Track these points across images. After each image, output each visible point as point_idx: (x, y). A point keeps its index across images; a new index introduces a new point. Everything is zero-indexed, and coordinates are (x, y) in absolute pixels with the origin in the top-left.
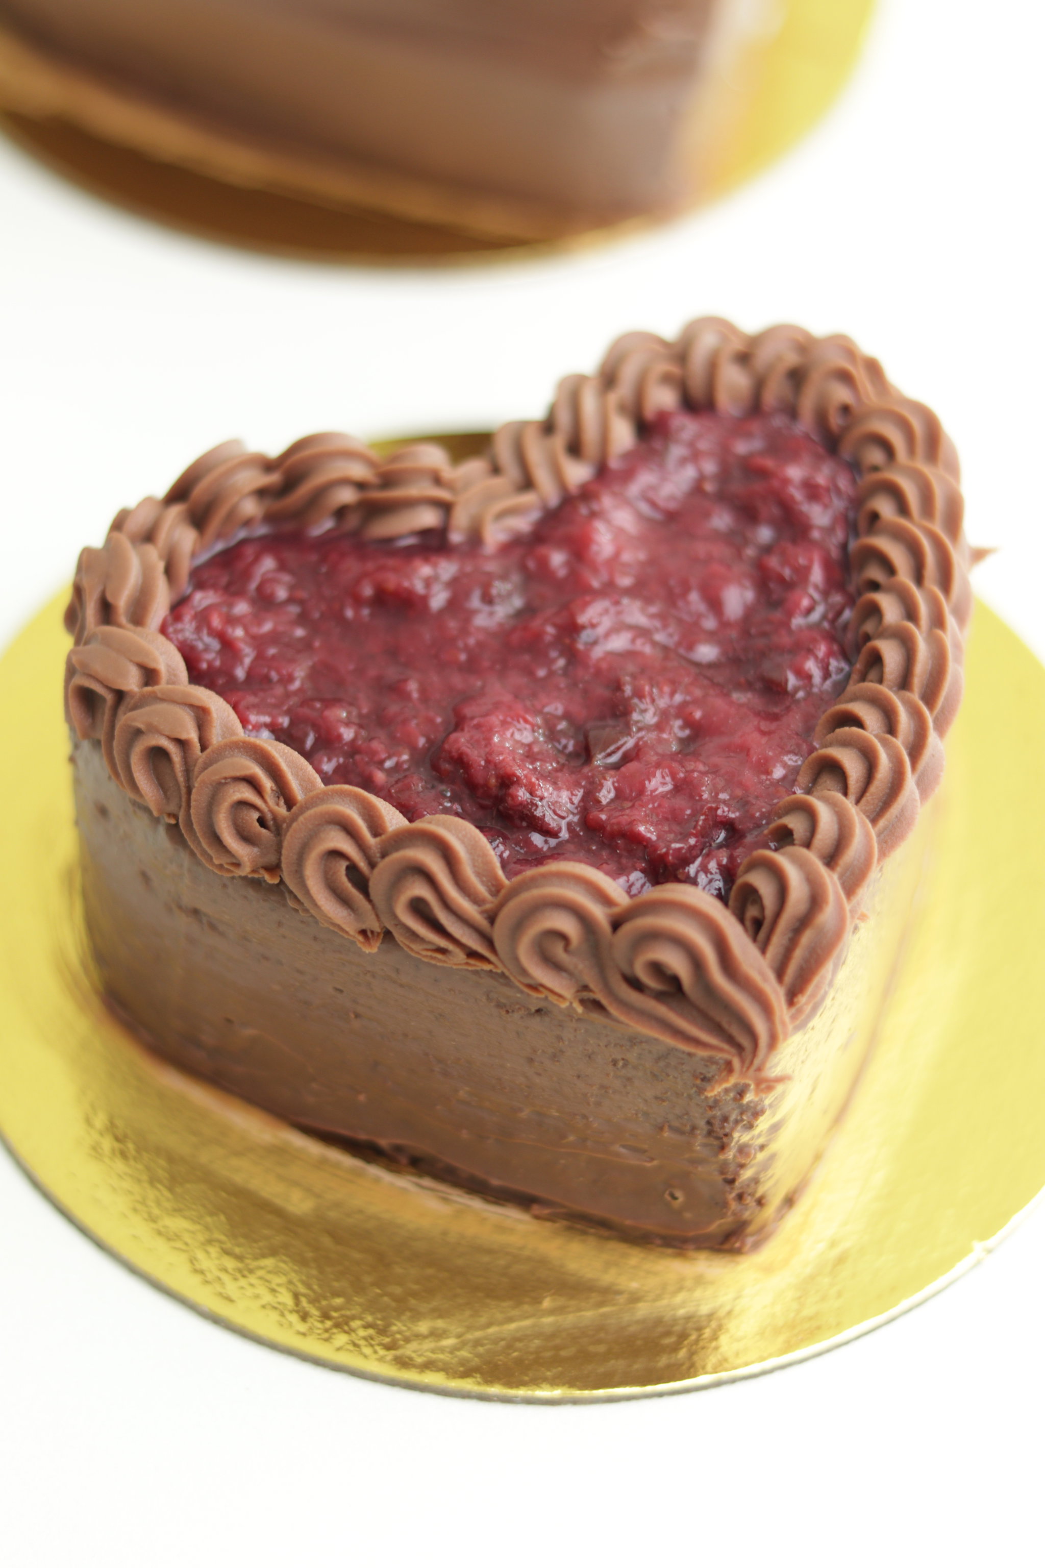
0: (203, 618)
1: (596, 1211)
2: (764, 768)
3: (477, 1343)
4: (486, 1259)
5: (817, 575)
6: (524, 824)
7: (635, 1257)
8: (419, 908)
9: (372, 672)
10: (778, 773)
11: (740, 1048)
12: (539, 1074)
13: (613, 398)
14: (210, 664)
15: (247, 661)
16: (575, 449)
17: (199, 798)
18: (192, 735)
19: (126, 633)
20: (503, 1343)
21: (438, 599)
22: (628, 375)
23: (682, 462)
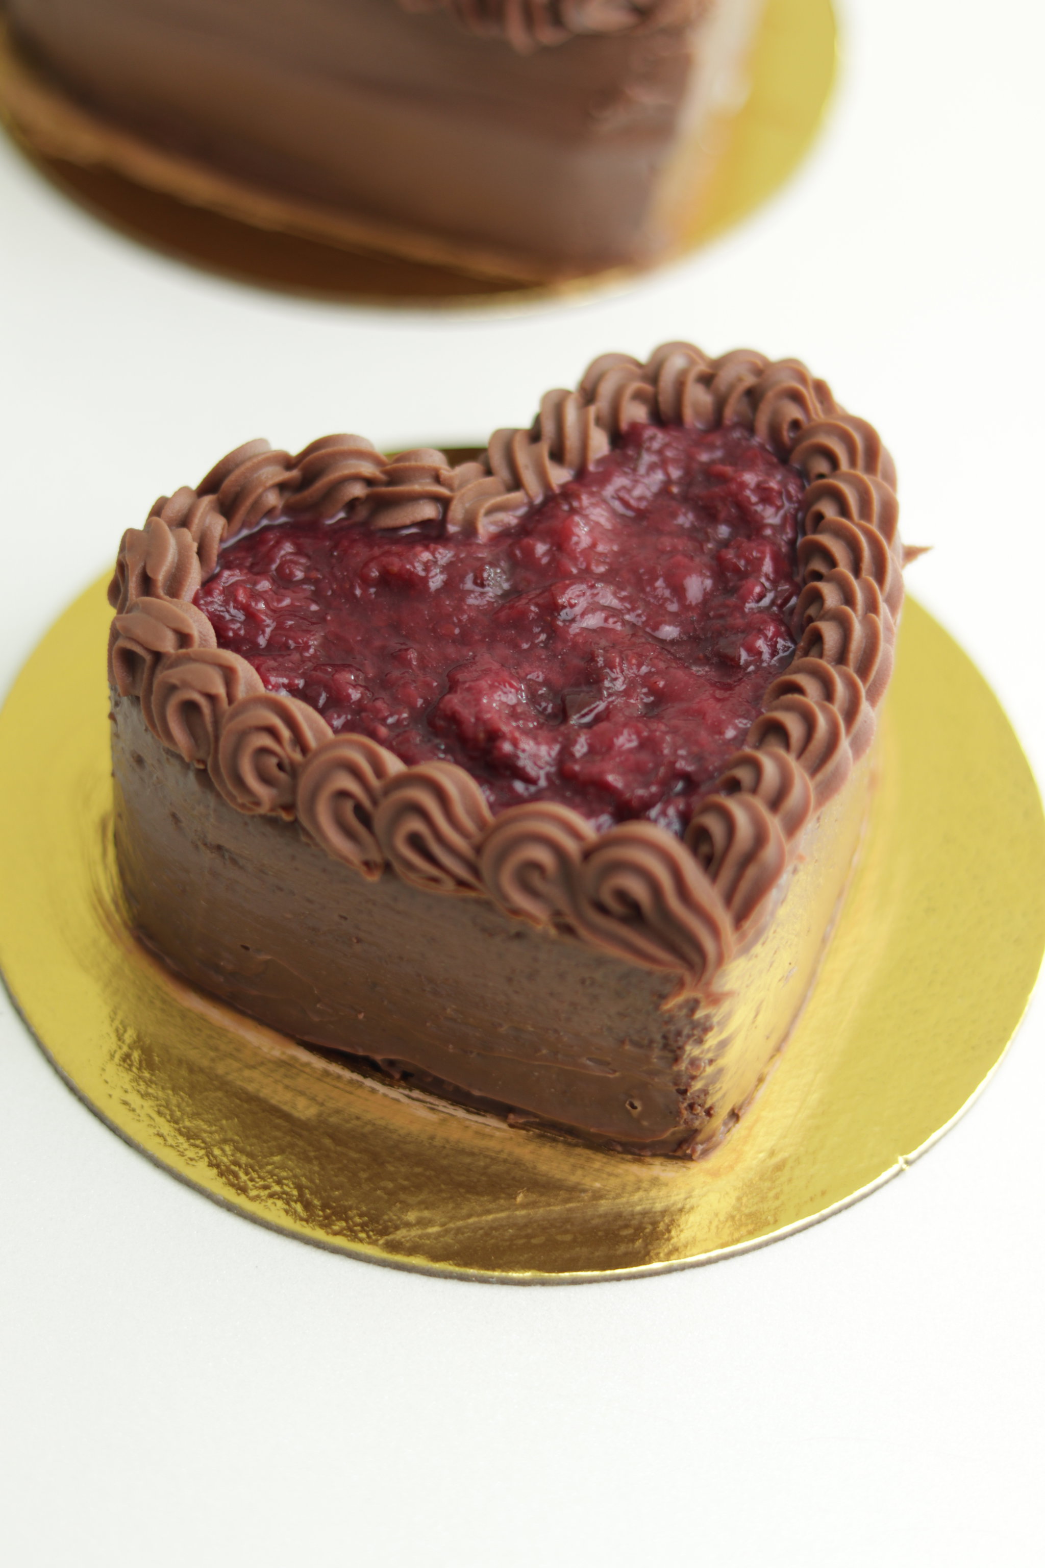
0: (230, 593)
1: (564, 1119)
2: (718, 729)
3: (459, 1231)
4: (468, 1160)
5: (768, 566)
6: (508, 773)
7: (599, 1161)
8: (415, 841)
9: (377, 643)
10: (730, 733)
11: (691, 966)
12: (516, 992)
13: (592, 410)
14: (236, 632)
15: (268, 630)
16: (558, 455)
17: (226, 744)
18: (220, 690)
19: (164, 603)
20: (481, 1232)
21: (436, 581)
22: (606, 390)
23: (652, 468)
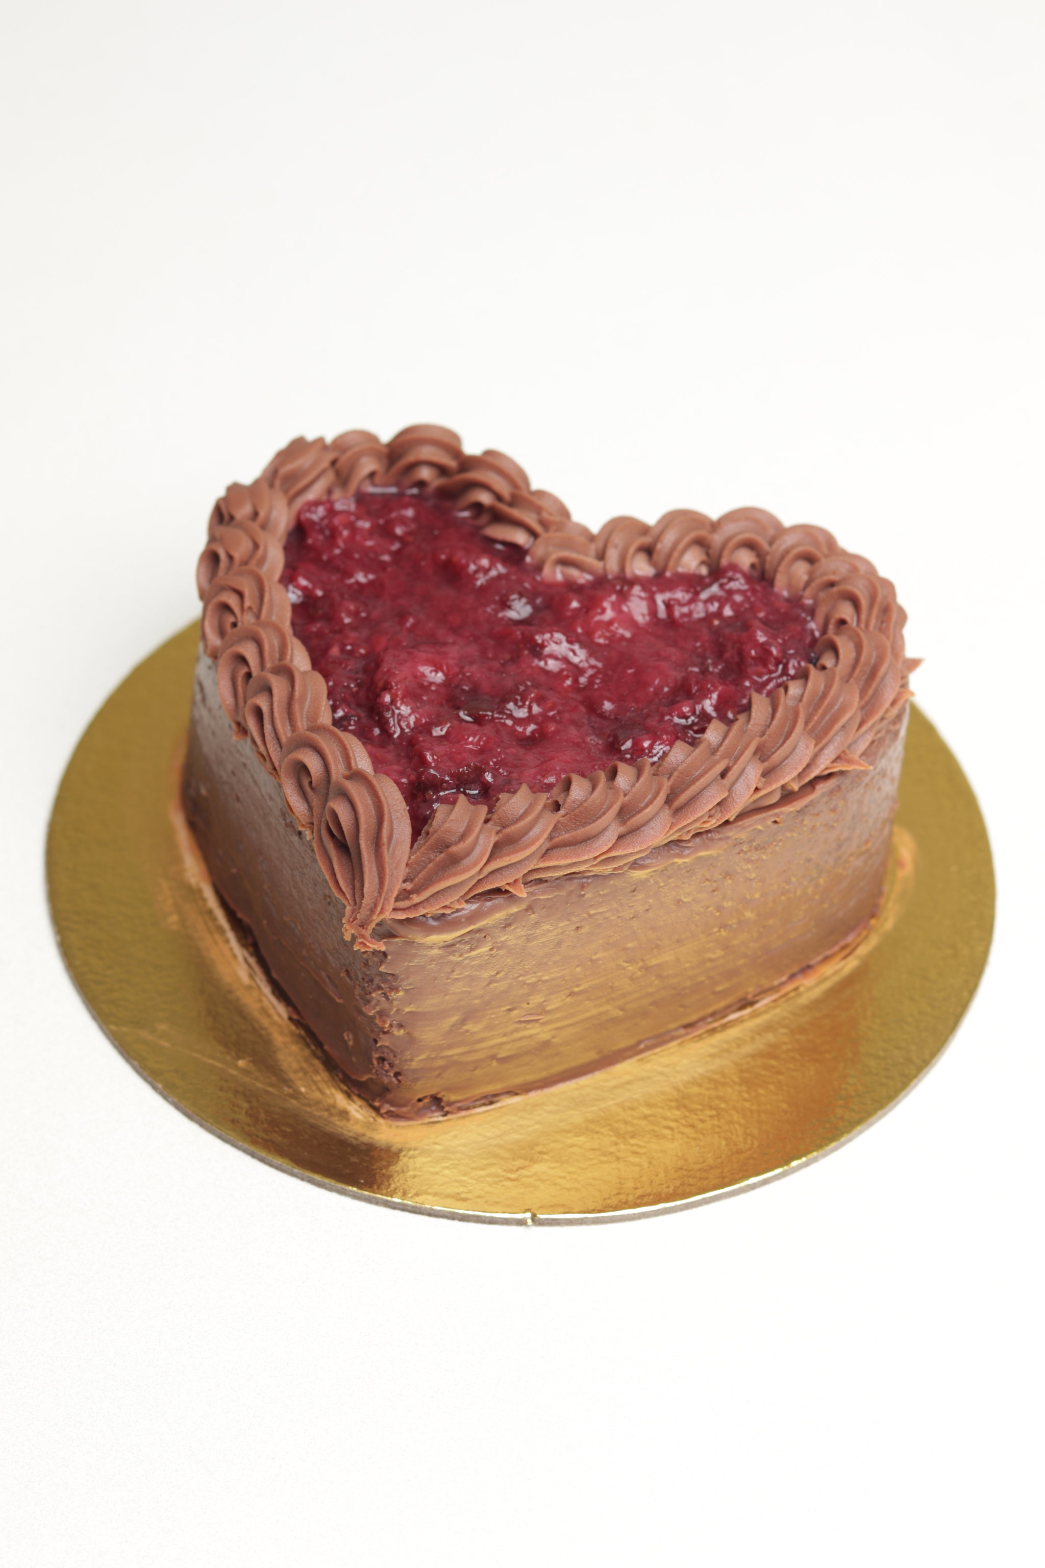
4: (239, 1019)
6: (377, 718)
7: (322, 1076)
8: (259, 713)
10: (550, 780)
11: (356, 903)
12: (295, 887)
16: (649, 551)
23: (711, 599)
